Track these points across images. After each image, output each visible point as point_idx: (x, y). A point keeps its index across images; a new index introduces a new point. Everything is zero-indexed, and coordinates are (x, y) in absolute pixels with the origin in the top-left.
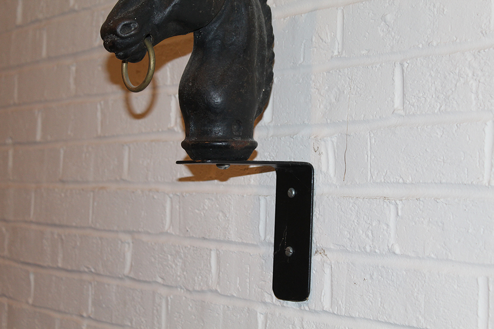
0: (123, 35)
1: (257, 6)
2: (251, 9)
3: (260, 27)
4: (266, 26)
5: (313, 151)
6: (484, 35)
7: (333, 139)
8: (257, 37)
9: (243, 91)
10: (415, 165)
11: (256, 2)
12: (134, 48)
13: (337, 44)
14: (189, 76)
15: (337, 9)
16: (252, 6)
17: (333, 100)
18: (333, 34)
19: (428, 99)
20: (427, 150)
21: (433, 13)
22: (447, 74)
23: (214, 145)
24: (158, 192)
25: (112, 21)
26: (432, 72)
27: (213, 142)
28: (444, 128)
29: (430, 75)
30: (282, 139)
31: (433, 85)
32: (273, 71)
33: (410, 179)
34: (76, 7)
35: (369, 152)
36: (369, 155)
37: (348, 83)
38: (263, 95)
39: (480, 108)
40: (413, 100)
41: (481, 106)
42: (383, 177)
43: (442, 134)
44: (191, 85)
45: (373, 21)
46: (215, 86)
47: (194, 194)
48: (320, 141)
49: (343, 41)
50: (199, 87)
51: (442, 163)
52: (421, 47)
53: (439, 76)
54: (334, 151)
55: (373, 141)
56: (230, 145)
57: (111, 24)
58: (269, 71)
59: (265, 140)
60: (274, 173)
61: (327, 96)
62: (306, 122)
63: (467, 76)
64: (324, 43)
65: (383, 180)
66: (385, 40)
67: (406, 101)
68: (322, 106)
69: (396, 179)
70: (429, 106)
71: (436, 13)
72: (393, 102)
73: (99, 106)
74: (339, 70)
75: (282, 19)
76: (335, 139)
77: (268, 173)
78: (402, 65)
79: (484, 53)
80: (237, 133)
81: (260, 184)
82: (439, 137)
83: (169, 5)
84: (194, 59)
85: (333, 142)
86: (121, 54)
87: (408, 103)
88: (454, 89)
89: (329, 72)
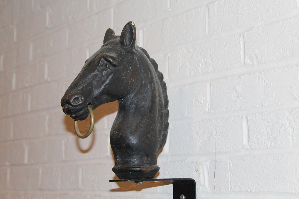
0: (74, 105)
1: (157, 83)
2: (153, 85)
3: (160, 95)
4: (163, 94)
5: (195, 171)
6: (295, 100)
7: (207, 164)
8: (157, 102)
9: (149, 136)
10: (257, 180)
11: (156, 80)
12: (81, 112)
13: (207, 104)
14: (116, 127)
15: (207, 82)
16: (154, 83)
17: (206, 139)
18: (205, 98)
19: (263, 139)
20: (264, 171)
21: (264, 86)
22: (274, 124)
23: (132, 170)
24: (100, 196)
25: (67, 96)
26: (265, 122)
27: (131, 168)
28: (273, 157)
29: (264, 124)
30: (176, 163)
31: (266, 130)
32: (169, 122)
33: (255, 189)
34: (49, 80)
35: (229, 171)
36: (229, 174)
37: (215, 129)
38: (162, 137)
39: (295, 145)
40: (254, 139)
41: (295, 144)
42: (238, 188)
43: (272, 161)
44: (117, 132)
45: (229, 90)
46: (132, 133)
47: (123, 198)
48: (199, 164)
49: (211, 102)
50: (122, 134)
51: (274, 179)
52: (258, 107)
53: (269, 125)
54: (208, 171)
55: (231, 165)
56: (142, 170)
57: (67, 98)
58: (166, 122)
59: (166, 164)
60: (172, 185)
61: (202, 136)
62: (190, 153)
63: (286, 125)
64: (200, 104)
65: (238, 190)
66: (236, 102)
67: (250, 140)
68: (200, 143)
69: (246, 189)
70: (264, 143)
71: (266, 86)
72: (242, 140)
73: (63, 142)
74: (209, 121)
75: (174, 89)
76: (208, 164)
77: (168, 185)
78: (247, 118)
79: (296, 111)
80: (147, 162)
81: (163, 192)
82: (271, 163)
83: (102, 85)
84: (118, 116)
85: (207, 165)
86: (74, 115)
87: (251, 141)
88: (278, 133)
89: (203, 122)
